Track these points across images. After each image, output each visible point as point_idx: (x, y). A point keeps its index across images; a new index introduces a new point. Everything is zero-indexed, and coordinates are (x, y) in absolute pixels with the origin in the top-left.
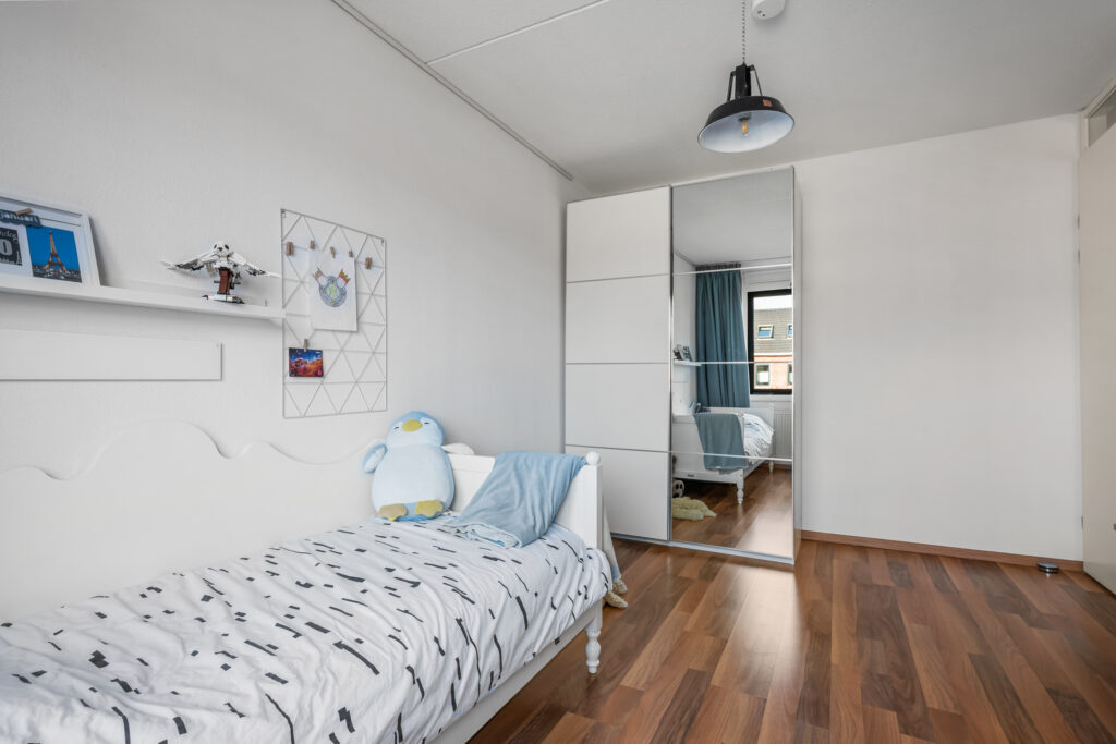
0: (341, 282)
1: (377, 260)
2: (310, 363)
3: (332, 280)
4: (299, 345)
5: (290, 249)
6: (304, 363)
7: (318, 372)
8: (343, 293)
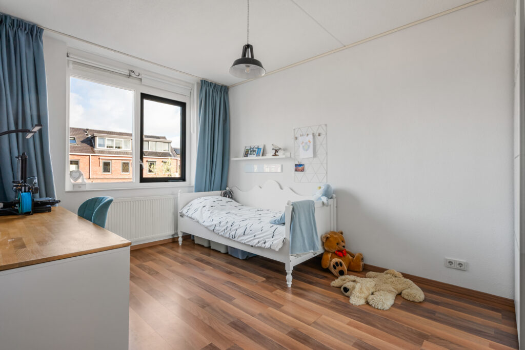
0: (308, 143)
1: (323, 133)
2: (300, 168)
3: (306, 143)
4: (297, 163)
5: (296, 138)
6: (299, 167)
7: (303, 170)
8: (309, 146)
